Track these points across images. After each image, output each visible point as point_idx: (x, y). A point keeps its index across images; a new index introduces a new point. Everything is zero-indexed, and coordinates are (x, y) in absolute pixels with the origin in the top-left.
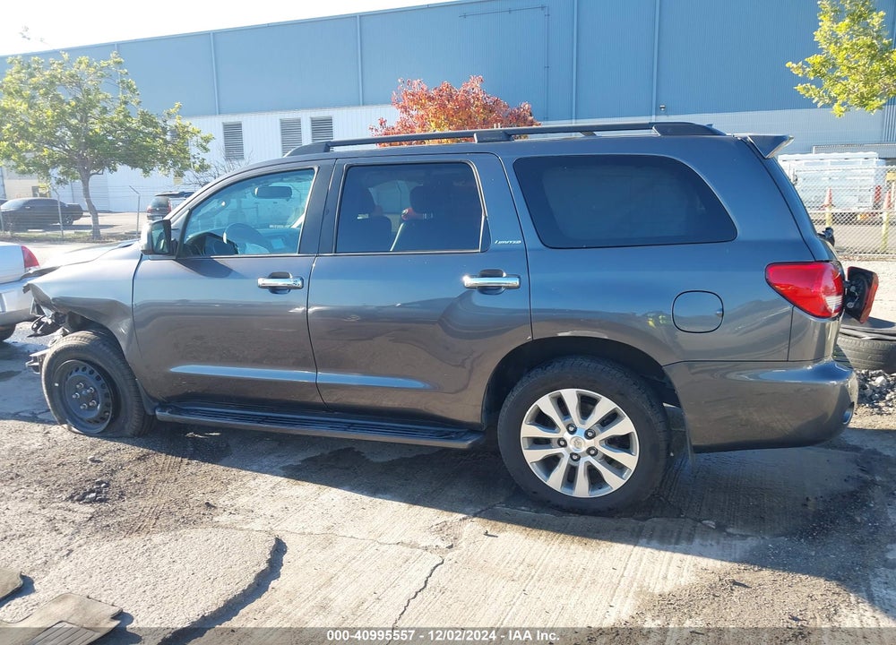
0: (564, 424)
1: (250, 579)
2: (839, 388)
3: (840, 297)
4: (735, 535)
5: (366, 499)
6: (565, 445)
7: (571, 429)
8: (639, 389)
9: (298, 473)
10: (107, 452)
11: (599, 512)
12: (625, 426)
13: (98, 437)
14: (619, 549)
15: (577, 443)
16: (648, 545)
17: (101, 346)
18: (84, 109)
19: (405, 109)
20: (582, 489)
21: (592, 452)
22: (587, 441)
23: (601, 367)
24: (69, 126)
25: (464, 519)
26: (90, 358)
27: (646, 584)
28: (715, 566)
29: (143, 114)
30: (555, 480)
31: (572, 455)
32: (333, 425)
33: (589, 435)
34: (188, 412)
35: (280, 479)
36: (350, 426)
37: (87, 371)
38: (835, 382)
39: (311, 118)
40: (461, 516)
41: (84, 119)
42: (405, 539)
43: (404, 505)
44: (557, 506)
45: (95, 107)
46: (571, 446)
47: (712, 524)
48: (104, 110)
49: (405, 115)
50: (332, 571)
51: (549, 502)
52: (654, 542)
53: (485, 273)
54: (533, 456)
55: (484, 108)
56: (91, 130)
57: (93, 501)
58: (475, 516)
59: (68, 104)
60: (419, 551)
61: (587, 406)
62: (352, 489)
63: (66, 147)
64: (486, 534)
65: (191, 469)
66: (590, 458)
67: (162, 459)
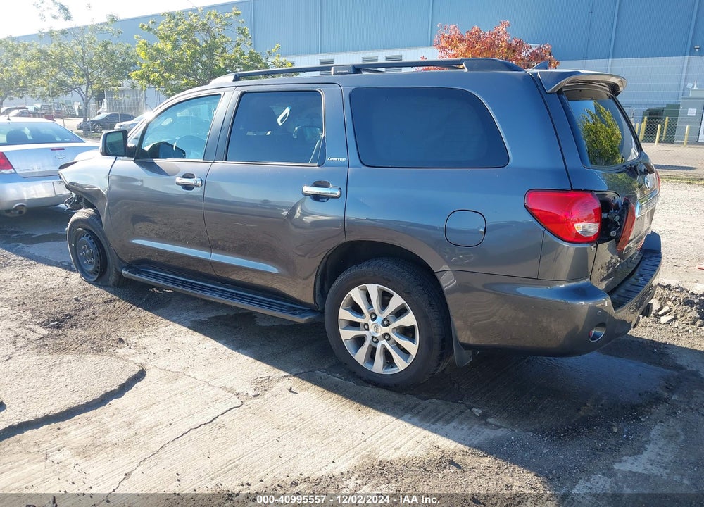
0: (369, 312)
1: (97, 395)
2: (587, 307)
3: (598, 224)
4: (491, 424)
5: (229, 351)
6: (368, 330)
7: (373, 317)
8: (423, 289)
9: (198, 327)
10: (90, 295)
11: (388, 386)
12: (409, 320)
13: (93, 284)
14: (383, 419)
15: (376, 327)
16: (409, 420)
17: (95, 220)
18: (211, 49)
19: (444, 49)
20: (378, 366)
21: (387, 337)
22: (383, 327)
23: (396, 268)
24: (201, 62)
25: (285, 376)
26: (89, 227)
27: (377, 451)
28: (449, 445)
29: (251, 53)
30: (360, 356)
31: (373, 337)
32: (222, 293)
33: (386, 323)
34: (141, 273)
35: (183, 328)
36: (234, 296)
37: (88, 237)
38: (583, 303)
39: (386, 57)
40: (284, 374)
41: (211, 58)
42: (229, 386)
43: (251, 360)
44: (360, 377)
45: (218, 48)
46: (371, 330)
47: (478, 412)
48: (224, 50)
49: (443, 54)
50: (158, 399)
51: (355, 372)
52: (416, 419)
53: (317, 184)
54: (347, 335)
55: (509, 49)
56: (216, 65)
57: (53, 327)
58: (295, 375)
59: (199, 46)
60: (231, 395)
61: (385, 299)
62: (224, 344)
63: (198, 77)
64: (290, 390)
65: (133, 313)
66: (384, 342)
67: (121, 304)
